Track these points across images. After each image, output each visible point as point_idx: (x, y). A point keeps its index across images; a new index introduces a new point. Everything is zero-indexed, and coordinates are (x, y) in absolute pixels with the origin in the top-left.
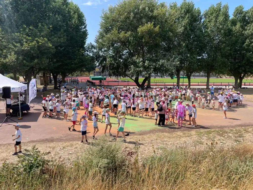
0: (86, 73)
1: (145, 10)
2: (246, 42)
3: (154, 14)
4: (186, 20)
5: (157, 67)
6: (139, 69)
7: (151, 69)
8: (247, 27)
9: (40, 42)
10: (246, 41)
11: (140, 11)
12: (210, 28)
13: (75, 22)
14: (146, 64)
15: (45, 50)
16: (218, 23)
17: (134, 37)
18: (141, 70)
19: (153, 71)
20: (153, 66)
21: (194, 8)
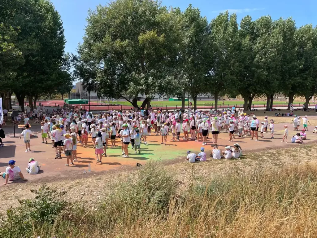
0: (58, 96)
1: (145, 13)
2: (256, 58)
3: (157, 20)
4: (192, 29)
5: (163, 84)
6: (141, 87)
7: (155, 88)
8: (257, 40)
9: (4, 49)
10: (257, 56)
11: (139, 14)
12: (219, 40)
13: (49, 24)
14: (149, 81)
15: (11, 60)
16: (227, 35)
17: (133, 47)
18: (144, 89)
19: (158, 89)
20: (157, 83)
21: (200, 16)
